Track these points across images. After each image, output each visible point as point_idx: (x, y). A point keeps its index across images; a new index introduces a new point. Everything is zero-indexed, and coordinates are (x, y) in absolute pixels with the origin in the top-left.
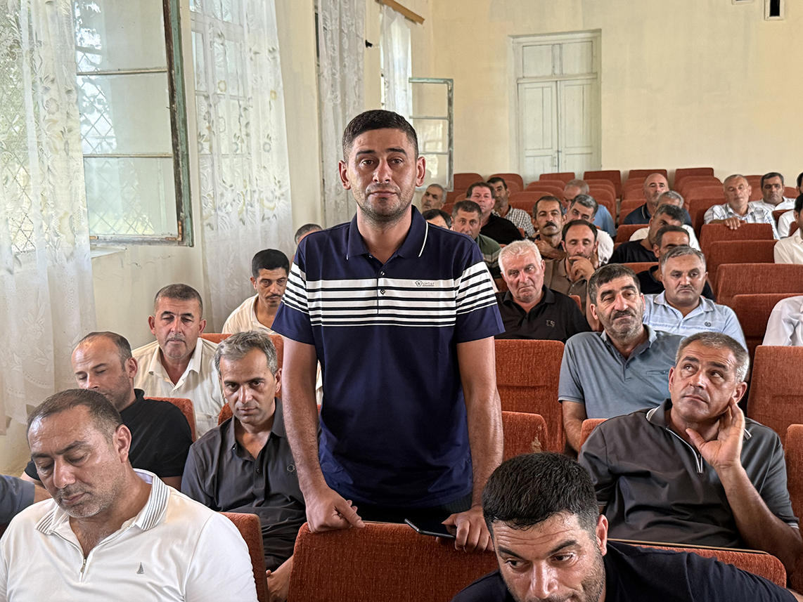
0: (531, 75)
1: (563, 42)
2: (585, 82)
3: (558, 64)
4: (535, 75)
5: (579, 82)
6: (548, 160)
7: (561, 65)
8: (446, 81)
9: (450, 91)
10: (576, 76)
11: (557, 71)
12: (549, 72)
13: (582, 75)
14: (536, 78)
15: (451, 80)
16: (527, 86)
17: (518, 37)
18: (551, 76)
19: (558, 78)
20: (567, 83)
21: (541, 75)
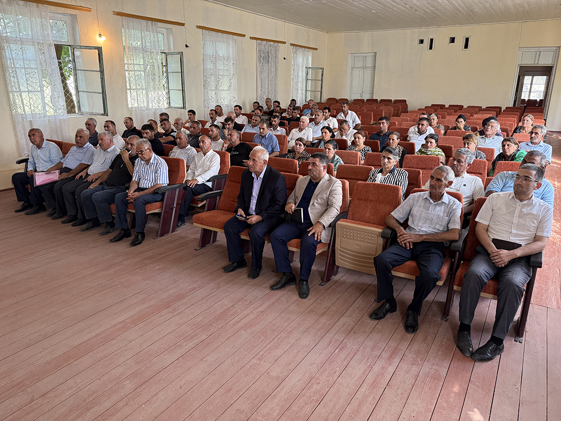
0: (356, 67)
1: (367, 56)
2: (371, 69)
6: (358, 95)
7: (366, 63)
8: (321, 68)
9: (323, 72)
11: (364, 66)
15: (323, 68)
16: (355, 70)
17: (353, 54)
18: (362, 67)
20: (367, 69)
21: (359, 66)
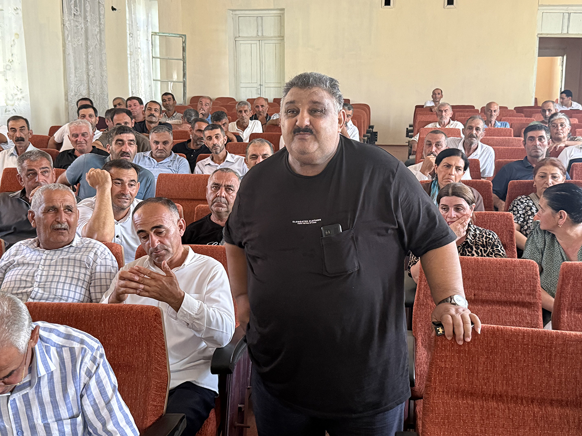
0: (244, 36)
1: (263, 15)
2: (277, 42)
3: (260, 29)
4: (246, 36)
5: (273, 42)
6: (254, 90)
7: (262, 30)
8: (181, 36)
9: (184, 42)
10: (272, 37)
11: (260, 34)
12: (254, 34)
13: (275, 37)
14: (246, 37)
15: (185, 35)
16: (241, 42)
17: (235, 10)
18: (256, 37)
19: (261, 39)
20: (266, 42)
21: (250, 36)
